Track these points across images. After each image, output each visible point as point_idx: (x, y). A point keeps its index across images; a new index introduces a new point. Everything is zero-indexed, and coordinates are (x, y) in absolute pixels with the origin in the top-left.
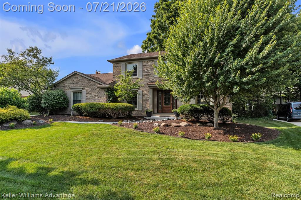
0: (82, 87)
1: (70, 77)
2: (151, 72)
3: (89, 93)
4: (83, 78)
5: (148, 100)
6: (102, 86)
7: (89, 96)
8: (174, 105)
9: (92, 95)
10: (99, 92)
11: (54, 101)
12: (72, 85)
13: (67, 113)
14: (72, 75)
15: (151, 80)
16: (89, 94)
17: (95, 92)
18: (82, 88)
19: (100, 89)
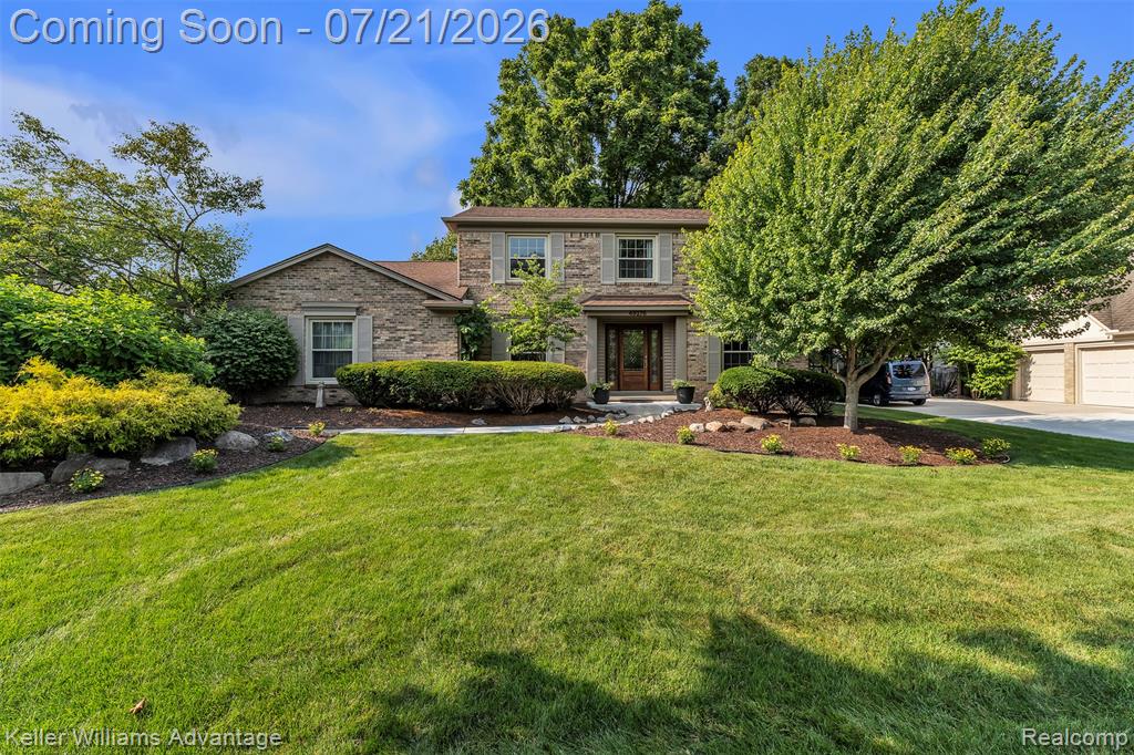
0: (356, 306)
1: (301, 264)
2: (592, 268)
3: (388, 324)
4: (359, 271)
5: (582, 354)
6: (442, 302)
7: (384, 336)
8: (655, 369)
9: (400, 334)
10: (425, 324)
11: (256, 353)
12: (310, 295)
13: (287, 400)
14: (311, 259)
15: (592, 291)
16: (388, 329)
17: (413, 324)
18: (357, 309)
19: (431, 314)
